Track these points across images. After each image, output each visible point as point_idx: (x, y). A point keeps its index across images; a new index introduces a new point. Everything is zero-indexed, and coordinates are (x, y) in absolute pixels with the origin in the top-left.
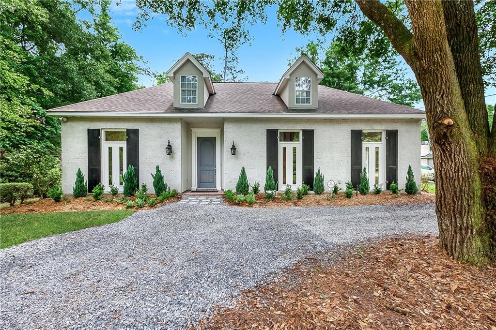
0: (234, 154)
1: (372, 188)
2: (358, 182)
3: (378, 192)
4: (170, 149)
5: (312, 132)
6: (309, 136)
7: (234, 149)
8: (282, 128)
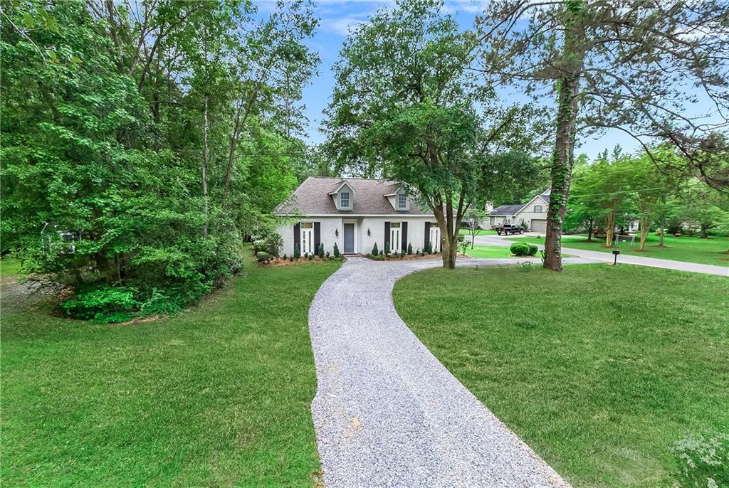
0: (369, 235)
1: (433, 251)
2: (427, 248)
3: (436, 253)
4: (337, 233)
5: (407, 223)
6: (405, 225)
7: (369, 232)
8: (392, 221)
